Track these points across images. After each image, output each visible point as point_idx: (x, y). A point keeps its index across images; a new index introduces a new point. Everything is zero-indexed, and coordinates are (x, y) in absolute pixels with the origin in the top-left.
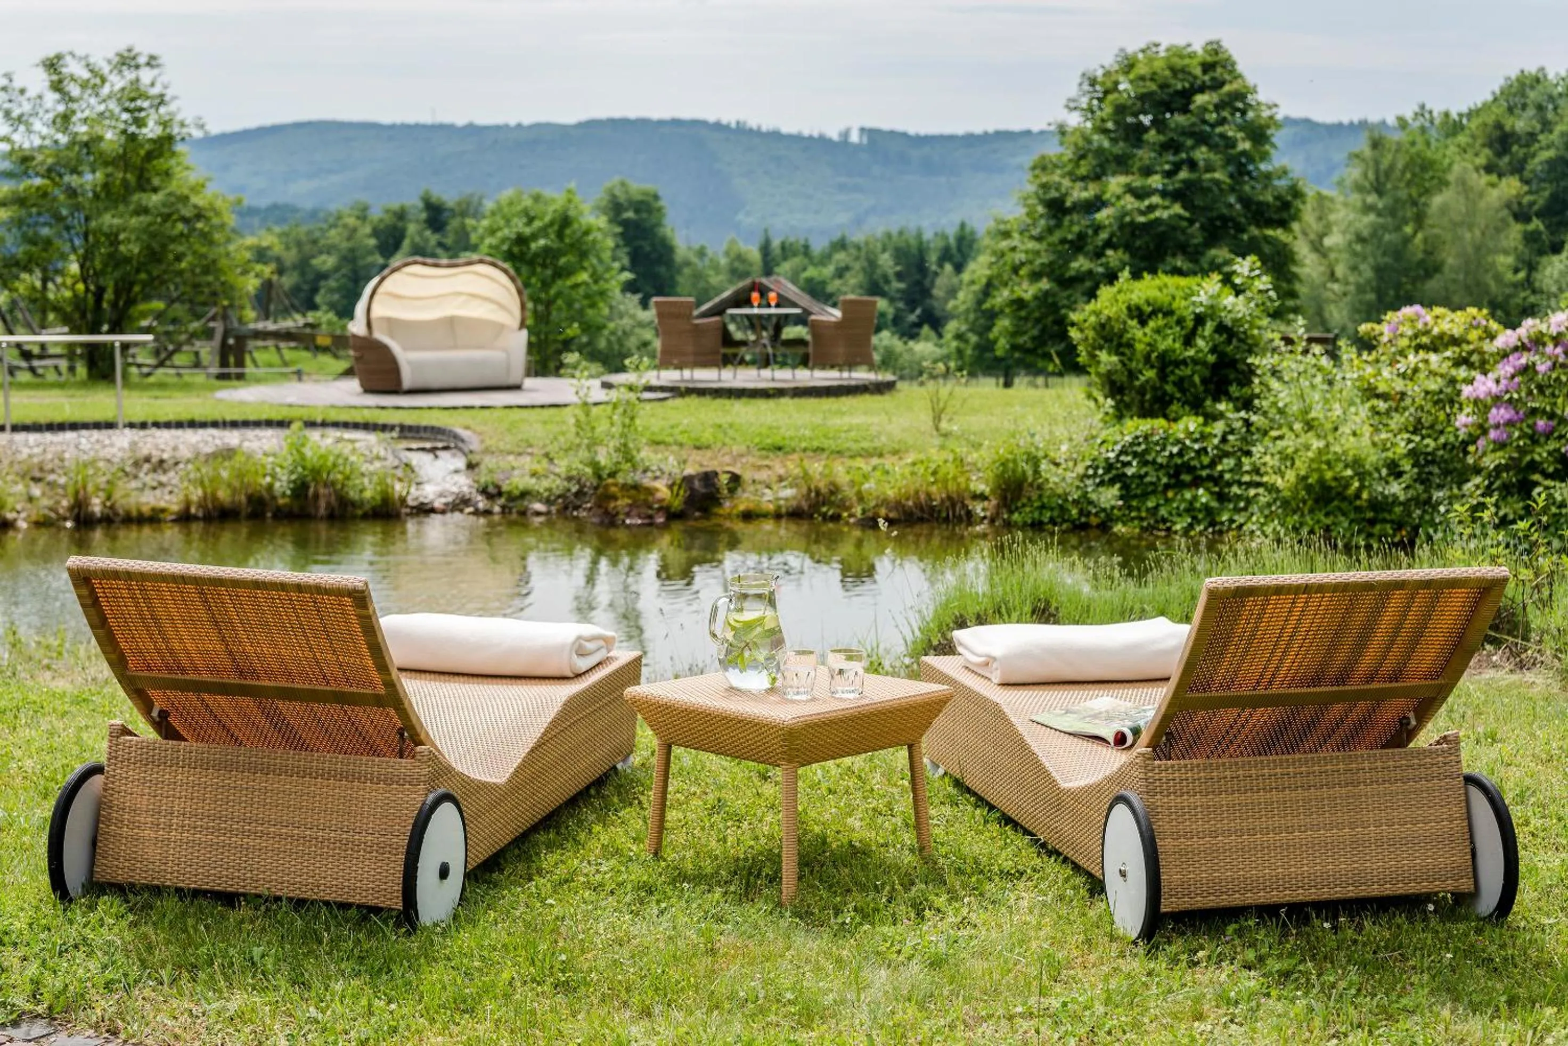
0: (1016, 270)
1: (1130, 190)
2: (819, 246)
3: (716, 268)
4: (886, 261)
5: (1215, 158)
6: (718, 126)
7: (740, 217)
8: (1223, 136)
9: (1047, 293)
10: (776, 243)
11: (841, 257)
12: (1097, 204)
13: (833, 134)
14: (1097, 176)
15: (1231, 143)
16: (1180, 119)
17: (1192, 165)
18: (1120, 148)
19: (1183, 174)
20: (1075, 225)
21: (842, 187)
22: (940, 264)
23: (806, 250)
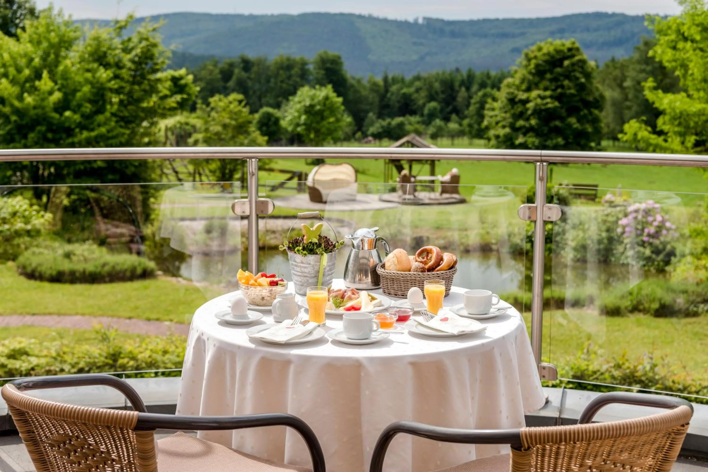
0: (497, 123)
1: (540, 96)
2: (408, 78)
3: (364, 87)
4: (437, 85)
5: (571, 85)
6: (360, 17)
7: (370, 56)
8: (575, 76)
9: (508, 134)
10: (390, 76)
11: (418, 84)
12: (527, 101)
13: (411, 19)
14: (528, 90)
15: (578, 79)
16: (558, 70)
17: (562, 87)
18: (537, 79)
19: (559, 90)
20: (519, 108)
21: (415, 44)
22: (460, 86)
23: (403, 80)
